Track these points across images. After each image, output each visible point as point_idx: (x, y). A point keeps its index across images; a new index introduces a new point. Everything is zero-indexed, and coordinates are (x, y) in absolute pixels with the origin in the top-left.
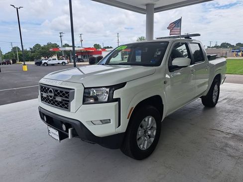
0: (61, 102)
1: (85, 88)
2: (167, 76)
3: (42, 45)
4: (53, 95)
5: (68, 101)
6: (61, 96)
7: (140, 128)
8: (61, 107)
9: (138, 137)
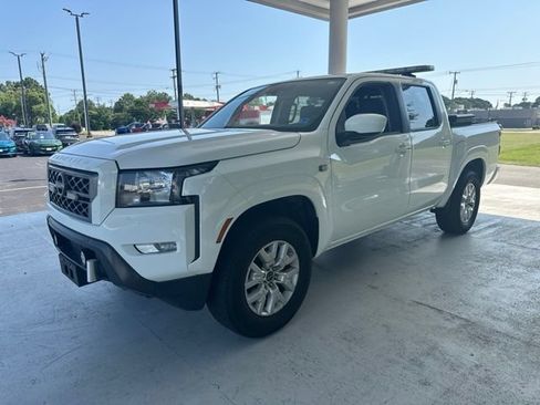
0: (77, 203)
1: (120, 172)
2: (334, 157)
3: (137, 97)
4: (63, 186)
5: (88, 200)
6: (76, 189)
7: (253, 265)
8: (77, 213)
9: (248, 285)
